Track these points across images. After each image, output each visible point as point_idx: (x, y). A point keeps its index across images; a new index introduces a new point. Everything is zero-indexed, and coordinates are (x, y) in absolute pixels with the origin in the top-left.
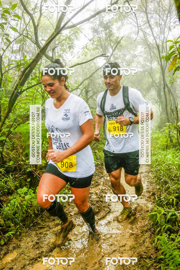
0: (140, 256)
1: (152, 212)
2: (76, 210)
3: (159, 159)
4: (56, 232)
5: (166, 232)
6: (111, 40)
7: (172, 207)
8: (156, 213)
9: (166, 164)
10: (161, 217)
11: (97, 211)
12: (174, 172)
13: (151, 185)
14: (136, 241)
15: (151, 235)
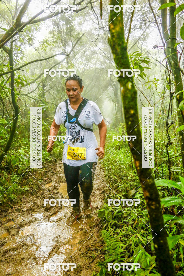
0: (88, 249)
1: (101, 209)
2: (28, 206)
3: (111, 158)
4: (8, 228)
5: (112, 227)
8: (104, 210)
9: (117, 164)
10: (108, 213)
12: (124, 171)
13: (102, 183)
14: (85, 235)
15: (98, 230)
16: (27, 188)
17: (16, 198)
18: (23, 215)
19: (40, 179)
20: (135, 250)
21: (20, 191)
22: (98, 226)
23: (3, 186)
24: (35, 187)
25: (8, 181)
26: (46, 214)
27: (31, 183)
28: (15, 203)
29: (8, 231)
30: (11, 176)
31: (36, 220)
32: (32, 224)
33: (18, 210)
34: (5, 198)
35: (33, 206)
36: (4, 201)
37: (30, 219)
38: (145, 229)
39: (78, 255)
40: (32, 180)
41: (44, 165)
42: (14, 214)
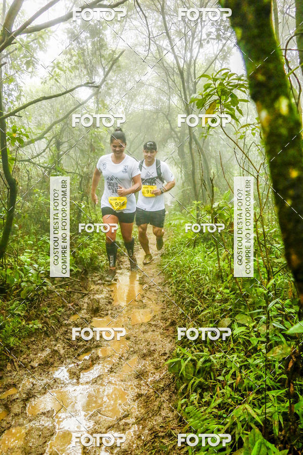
0: (154, 434)
2: (40, 357)
3: (181, 263)
4: (6, 402)
5: (195, 391)
6: (101, 56)
7: (204, 347)
8: (179, 359)
10: (187, 365)
12: (208, 285)
13: (169, 306)
14: (146, 407)
15: (170, 396)
16: (38, 325)
17: (18, 344)
19: (60, 307)
20: (247, 436)
21: (26, 331)
22: (170, 389)
24: (51, 322)
26: (72, 370)
27: (45, 315)
28: (18, 353)
29: (7, 406)
30: (9, 303)
31: (56, 382)
33: (23, 366)
35: (51, 357)
37: (45, 381)
38: (255, 390)
39: (137, 446)
40: (45, 309)
41: (65, 281)
42: (17, 374)
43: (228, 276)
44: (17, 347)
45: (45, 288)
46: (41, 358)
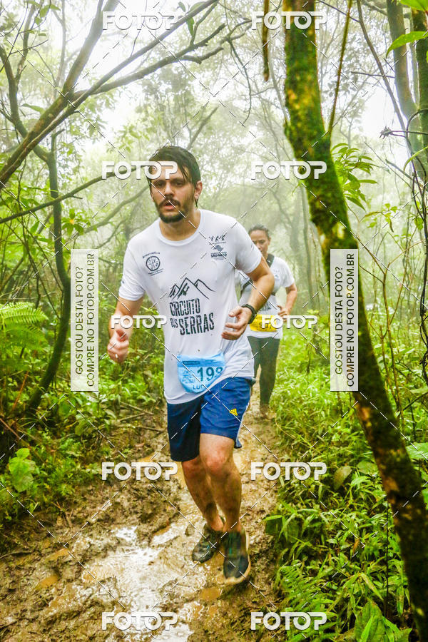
0: (244, 611)
1: (273, 514)
2: (99, 511)
3: (290, 393)
4: (56, 564)
5: (300, 558)
6: (187, 114)
7: (314, 503)
8: (280, 516)
9: (305, 406)
10: (290, 524)
11: (150, 512)
12: (323, 423)
15: (267, 565)
17: (71, 493)
18: (91, 533)
19: (126, 448)
20: (359, 612)
21: (81, 477)
22: (267, 556)
23: (41, 465)
25: (52, 454)
26: (142, 530)
27: (106, 457)
28: (71, 504)
29: (57, 570)
30: (60, 440)
31: (119, 543)
32: (110, 553)
33: (77, 521)
34: (47, 493)
35: (112, 511)
36: (46, 500)
37: (105, 542)
38: (379, 560)
39: (223, 626)
40: (107, 449)
41: (134, 414)
42: (69, 531)
43: (349, 410)
44: (71, 496)
45: (107, 422)
46: (101, 512)
